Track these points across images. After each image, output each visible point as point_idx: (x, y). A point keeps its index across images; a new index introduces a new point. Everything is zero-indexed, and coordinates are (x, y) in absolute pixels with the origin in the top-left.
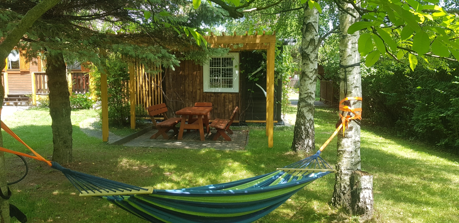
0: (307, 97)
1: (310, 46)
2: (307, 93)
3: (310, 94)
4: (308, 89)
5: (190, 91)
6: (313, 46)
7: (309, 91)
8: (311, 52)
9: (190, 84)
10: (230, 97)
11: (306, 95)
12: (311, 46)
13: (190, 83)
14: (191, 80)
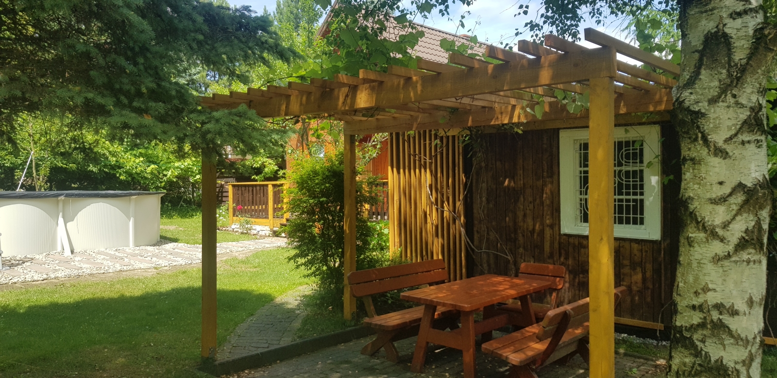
0: (702, 325)
1: (704, 74)
2: (700, 308)
3: (715, 315)
4: (706, 290)
5: (527, 229)
6: (724, 71)
7: (712, 298)
8: (713, 101)
9: (528, 212)
10: (636, 252)
11: (696, 318)
12: (713, 73)
13: (528, 208)
14: (531, 203)
